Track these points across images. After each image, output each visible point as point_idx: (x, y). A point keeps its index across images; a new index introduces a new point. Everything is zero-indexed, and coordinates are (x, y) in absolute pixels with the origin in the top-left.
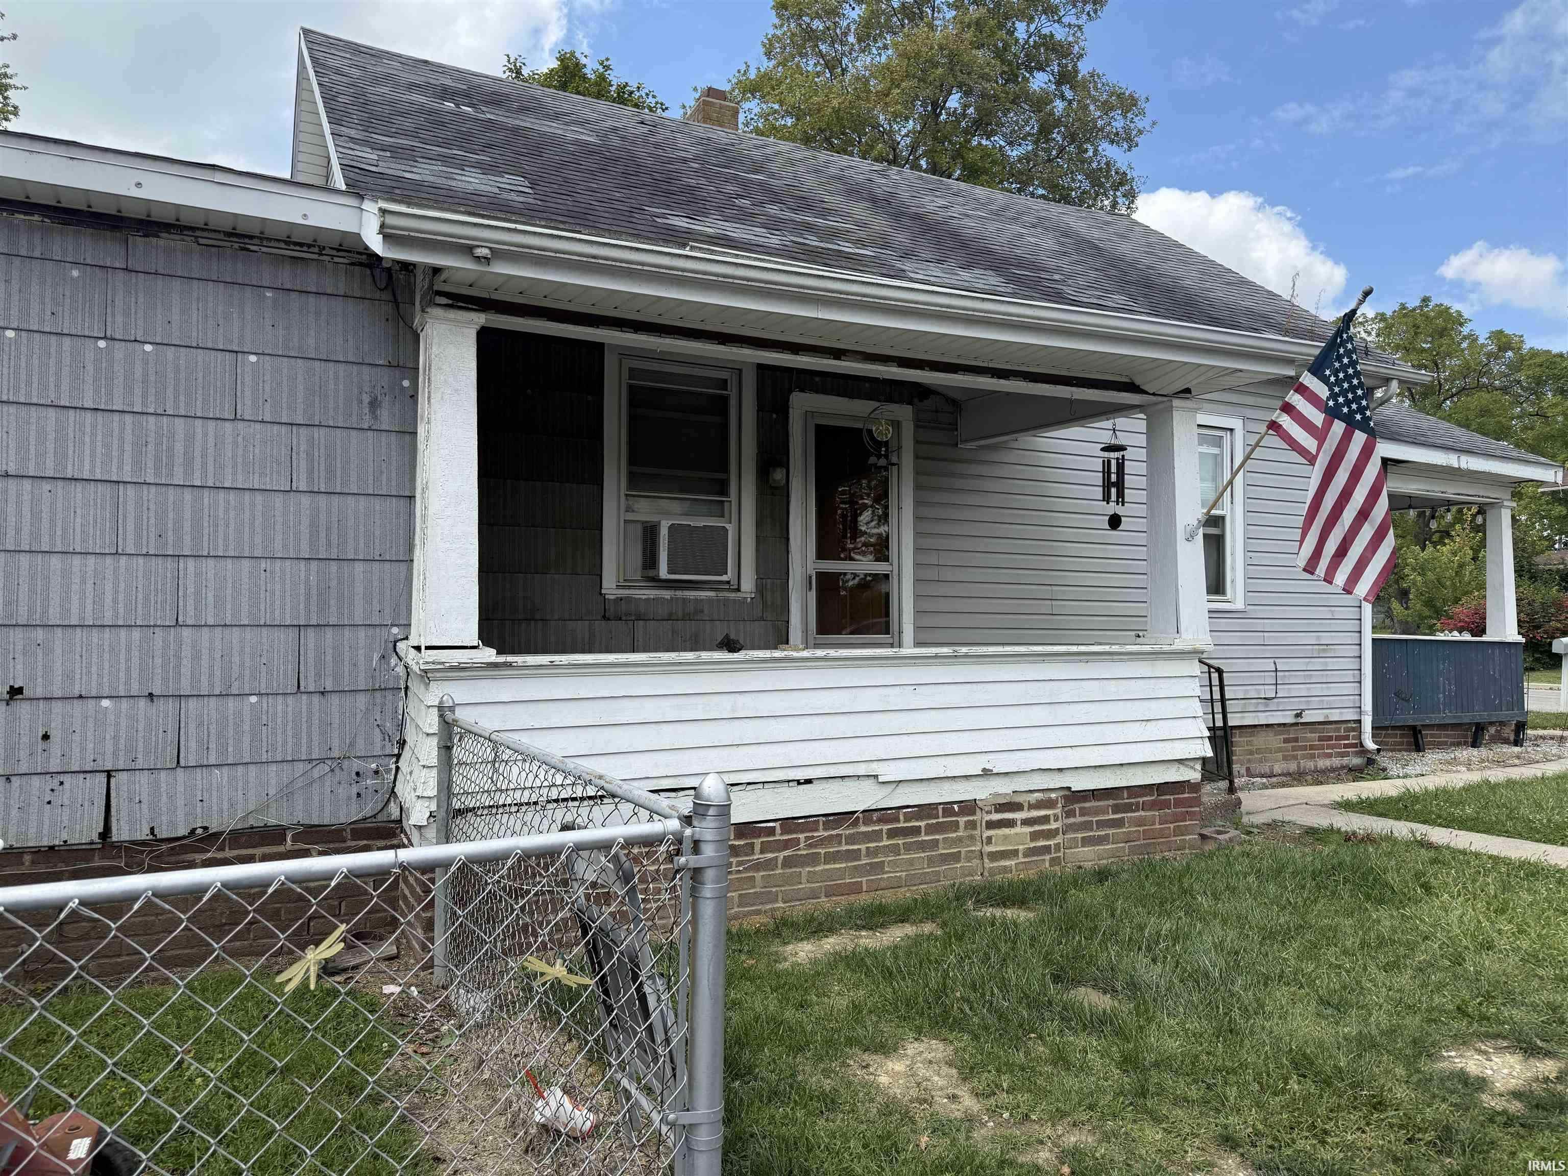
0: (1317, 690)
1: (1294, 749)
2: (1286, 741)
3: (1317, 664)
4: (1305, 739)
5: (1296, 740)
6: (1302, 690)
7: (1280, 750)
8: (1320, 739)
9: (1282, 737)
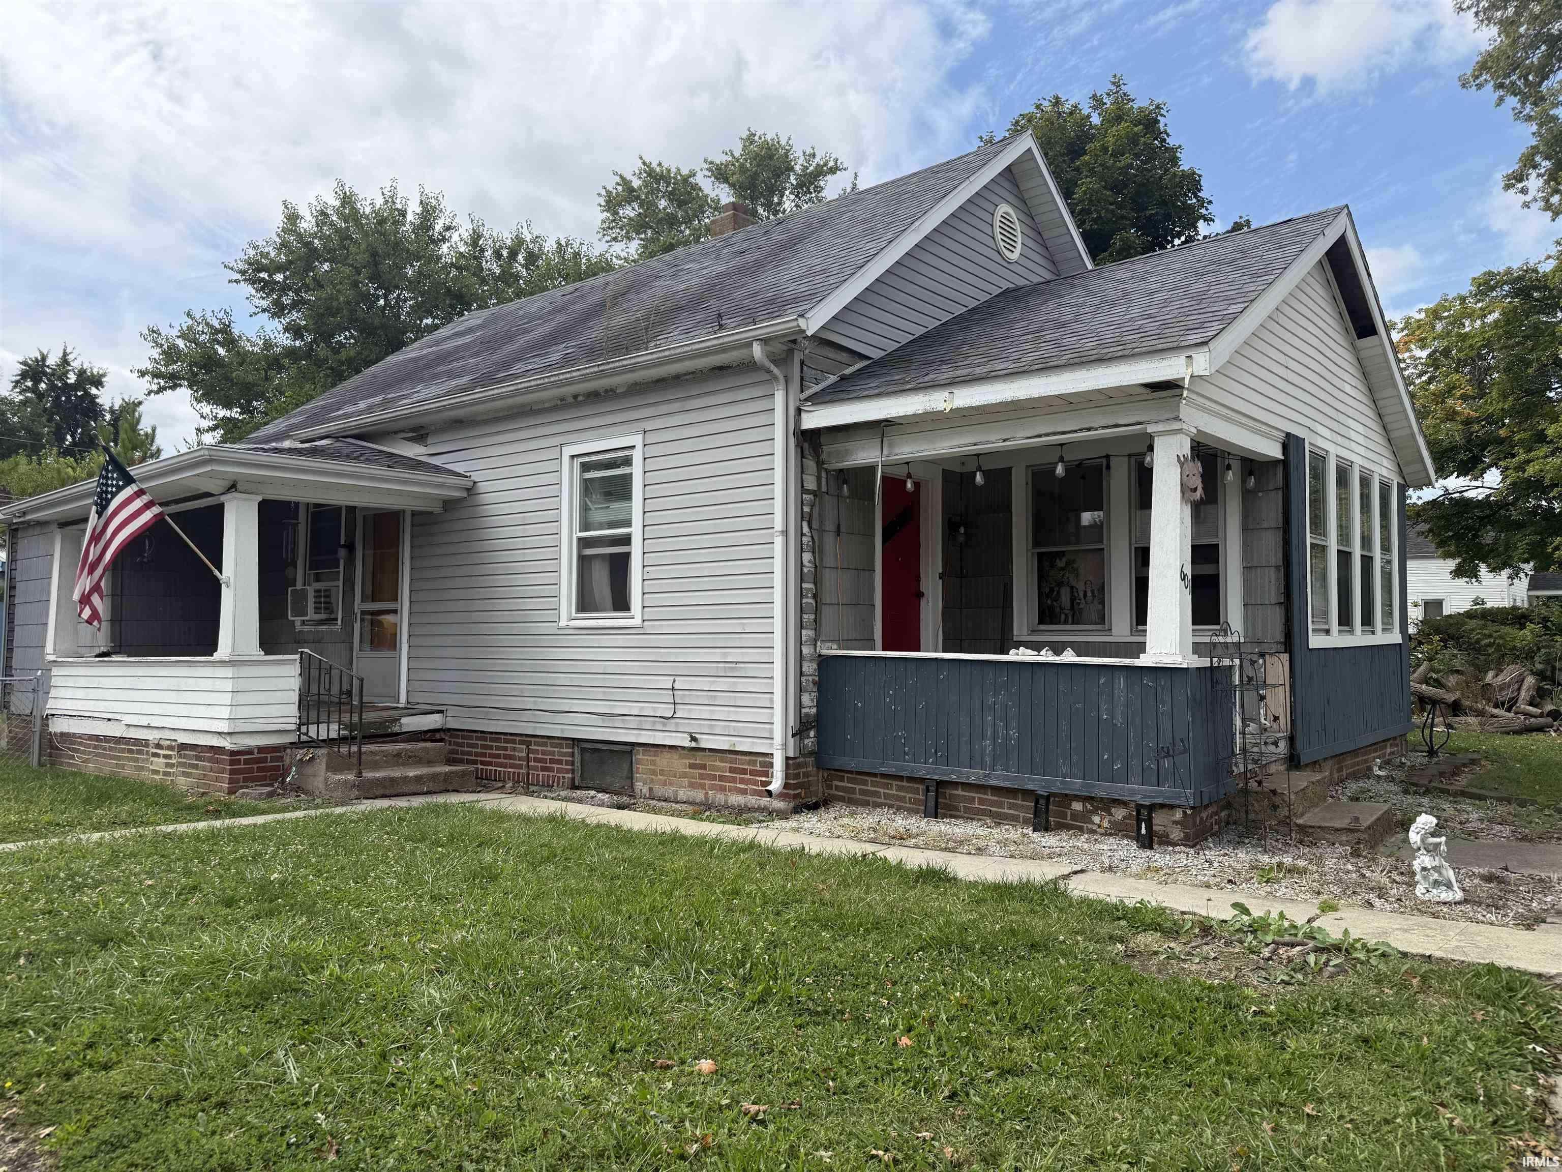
0: (721, 713)
1: (702, 777)
2: (692, 766)
3: (723, 684)
4: (714, 768)
5: (703, 767)
6: (704, 712)
7: (684, 775)
8: (732, 770)
9: (687, 761)
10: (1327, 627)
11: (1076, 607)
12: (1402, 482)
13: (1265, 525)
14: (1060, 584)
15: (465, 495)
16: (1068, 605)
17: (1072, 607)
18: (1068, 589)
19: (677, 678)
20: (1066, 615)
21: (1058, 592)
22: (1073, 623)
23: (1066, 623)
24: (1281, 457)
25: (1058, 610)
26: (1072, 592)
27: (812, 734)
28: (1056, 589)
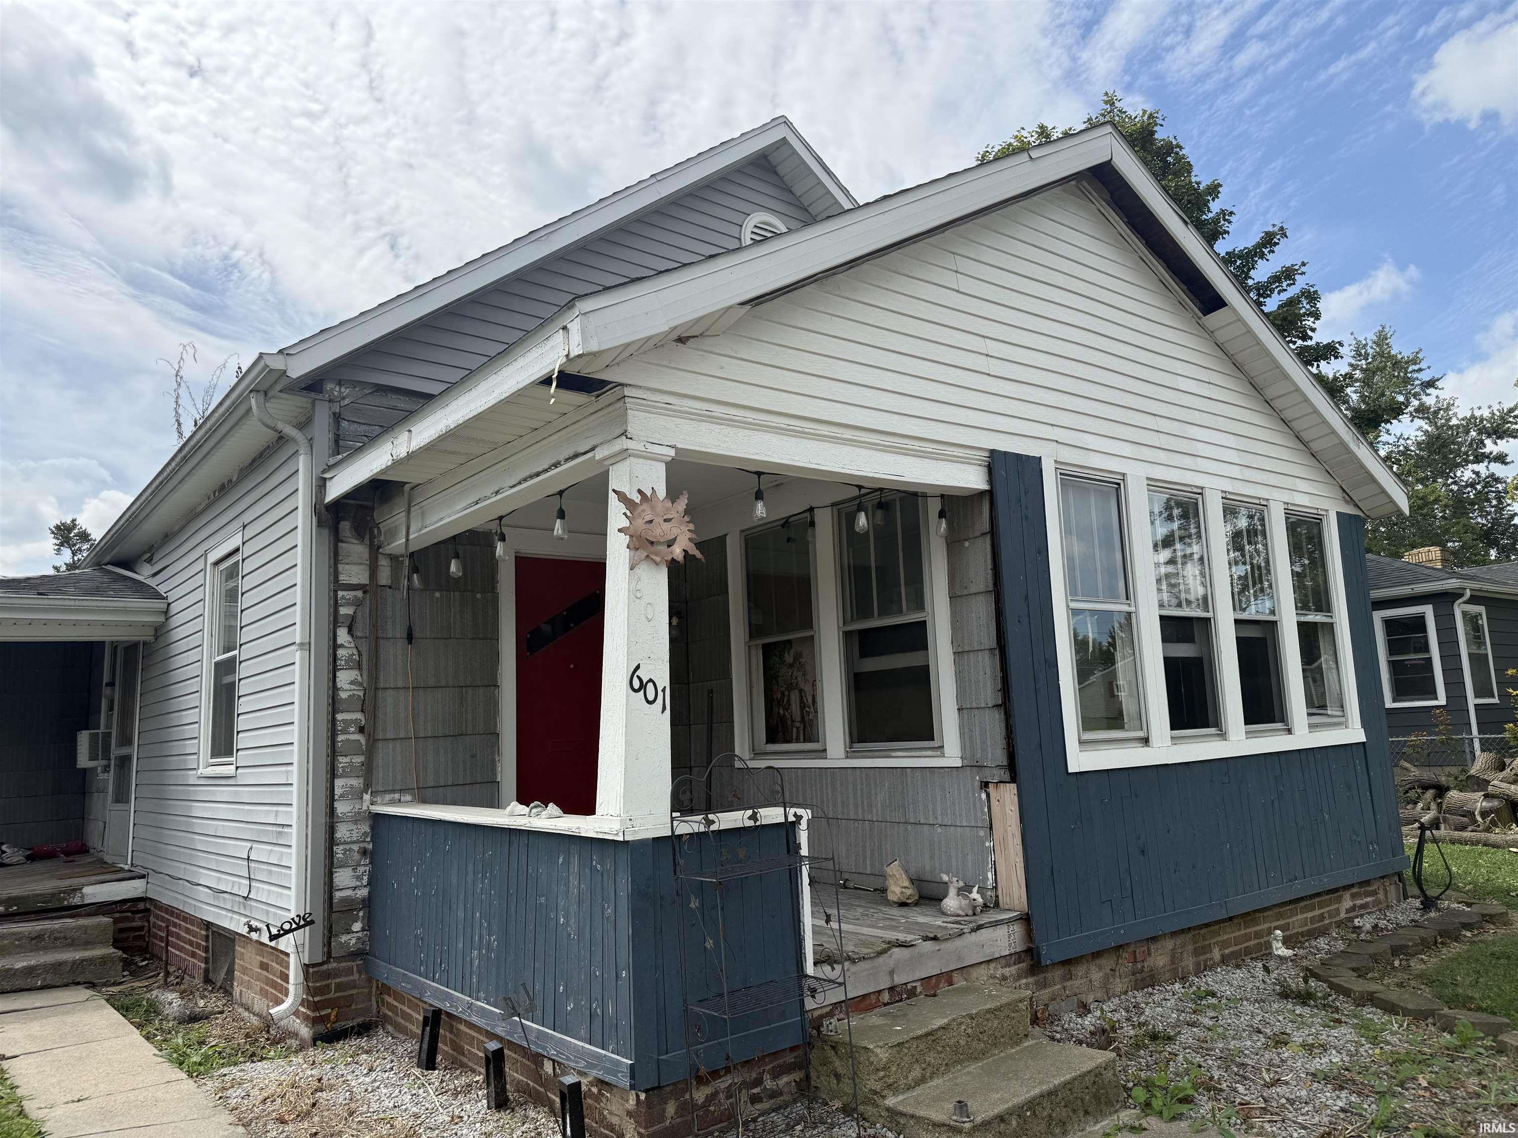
10: (1141, 734)
11: (806, 718)
12: (1349, 510)
13: (973, 590)
14: (791, 687)
15: (162, 619)
16: (798, 718)
17: (803, 720)
18: (797, 691)
19: (255, 845)
20: (797, 728)
21: (789, 696)
22: (804, 741)
23: (798, 741)
24: (983, 486)
25: (789, 723)
26: (801, 697)
27: (357, 926)
28: (786, 693)
